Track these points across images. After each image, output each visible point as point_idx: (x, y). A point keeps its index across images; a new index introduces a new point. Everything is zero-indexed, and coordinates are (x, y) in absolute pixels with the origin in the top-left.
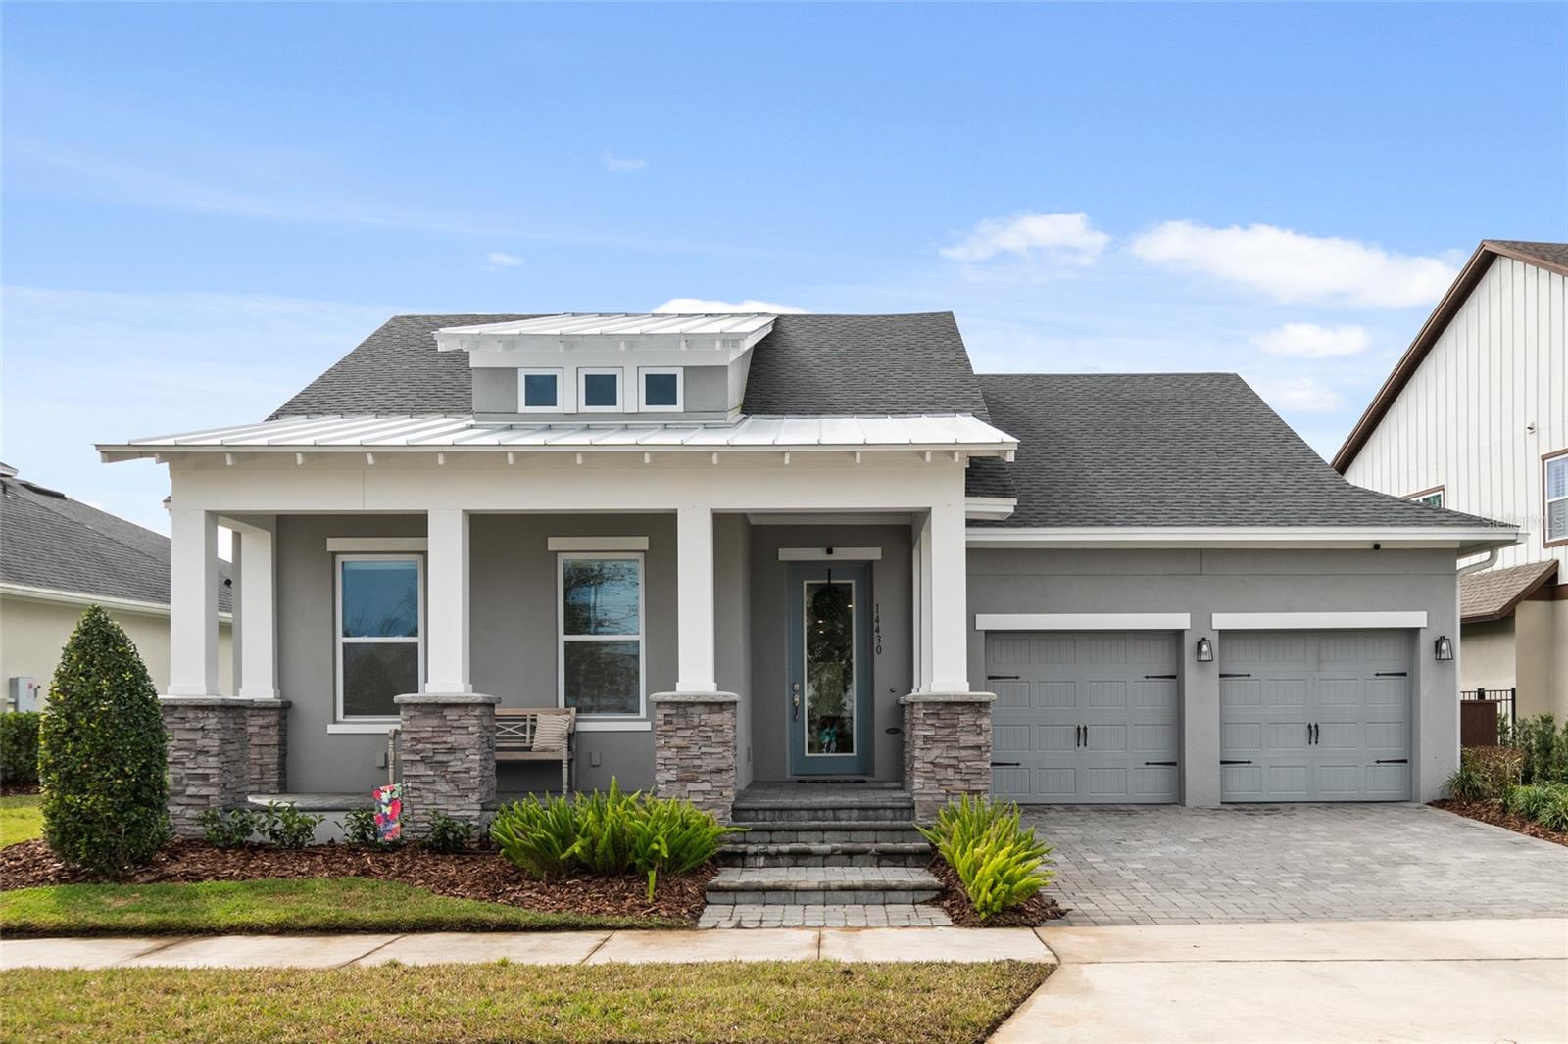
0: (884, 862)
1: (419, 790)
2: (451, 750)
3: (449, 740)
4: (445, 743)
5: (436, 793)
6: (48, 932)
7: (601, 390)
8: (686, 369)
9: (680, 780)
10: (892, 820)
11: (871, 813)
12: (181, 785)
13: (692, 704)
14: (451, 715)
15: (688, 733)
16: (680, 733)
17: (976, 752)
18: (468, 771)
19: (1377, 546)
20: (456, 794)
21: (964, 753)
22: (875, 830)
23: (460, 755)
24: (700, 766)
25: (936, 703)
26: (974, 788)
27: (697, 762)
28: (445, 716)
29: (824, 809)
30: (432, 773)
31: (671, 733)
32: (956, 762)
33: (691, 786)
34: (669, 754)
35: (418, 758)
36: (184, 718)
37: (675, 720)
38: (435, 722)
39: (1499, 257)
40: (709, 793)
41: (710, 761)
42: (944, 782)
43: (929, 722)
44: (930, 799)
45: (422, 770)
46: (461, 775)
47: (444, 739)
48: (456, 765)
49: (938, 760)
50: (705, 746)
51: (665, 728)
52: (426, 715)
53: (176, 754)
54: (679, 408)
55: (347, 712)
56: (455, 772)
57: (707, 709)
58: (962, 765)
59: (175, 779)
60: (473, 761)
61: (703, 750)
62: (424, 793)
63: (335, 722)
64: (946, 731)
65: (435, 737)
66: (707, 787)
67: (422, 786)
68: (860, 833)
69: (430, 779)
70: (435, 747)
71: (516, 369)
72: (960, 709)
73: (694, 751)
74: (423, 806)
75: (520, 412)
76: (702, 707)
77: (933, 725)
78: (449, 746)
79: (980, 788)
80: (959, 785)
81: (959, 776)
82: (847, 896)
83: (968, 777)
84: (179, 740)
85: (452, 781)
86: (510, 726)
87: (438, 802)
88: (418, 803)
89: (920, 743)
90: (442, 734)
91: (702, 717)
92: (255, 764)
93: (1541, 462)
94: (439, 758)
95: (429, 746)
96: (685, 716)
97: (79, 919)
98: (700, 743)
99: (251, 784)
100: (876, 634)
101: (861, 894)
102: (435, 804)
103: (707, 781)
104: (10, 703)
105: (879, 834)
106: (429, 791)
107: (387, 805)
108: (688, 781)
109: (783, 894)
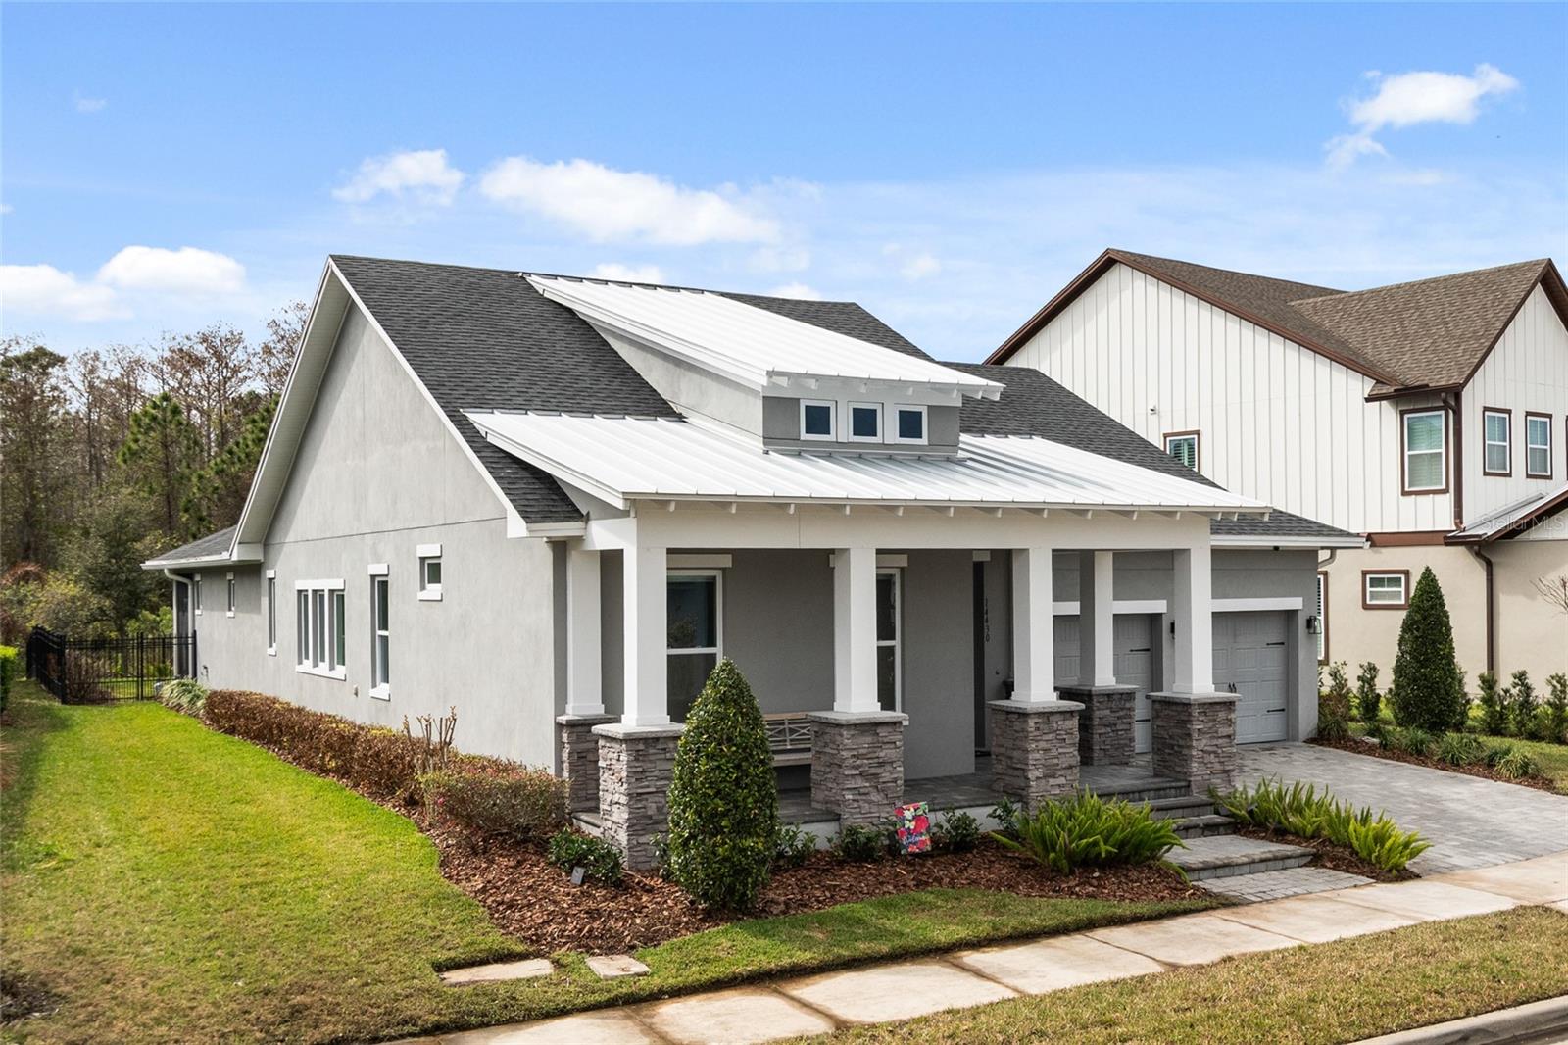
1: (858, 801)
2: (881, 764)
3: (882, 754)
4: (878, 757)
5: (870, 802)
7: (865, 422)
8: (930, 407)
9: (1046, 777)
10: (1175, 797)
11: (1162, 792)
13: (1052, 713)
14: (883, 732)
15: (1050, 737)
16: (1045, 737)
17: (1228, 741)
18: (895, 781)
19: (1276, 548)
20: (885, 802)
21: (1220, 741)
23: (888, 767)
24: (1058, 764)
25: (1205, 704)
26: (1227, 768)
27: (1056, 761)
28: (878, 734)
29: (1133, 792)
30: (867, 785)
31: (1039, 738)
32: (1215, 749)
33: (1052, 781)
34: (1037, 756)
35: (857, 772)
36: (665, 749)
37: (1041, 727)
38: (869, 739)
40: (1064, 786)
41: (1065, 759)
42: (1209, 765)
43: (1200, 718)
44: (1200, 778)
45: (860, 783)
46: (889, 785)
47: (877, 754)
48: (886, 777)
49: (1206, 748)
50: (1061, 747)
51: (1035, 734)
52: (863, 733)
53: (658, 783)
54: (924, 441)
56: (884, 783)
57: (1062, 717)
58: (1220, 751)
59: (657, 807)
60: (899, 772)
61: (1061, 750)
62: (861, 803)
64: (1211, 725)
65: (870, 753)
66: (1062, 781)
67: (859, 797)
69: (866, 791)
70: (871, 761)
71: (798, 399)
72: (1218, 706)
73: (1054, 752)
74: (860, 816)
75: (802, 439)
76: (1059, 715)
77: (1203, 721)
78: (881, 760)
79: (1231, 767)
80: (1218, 766)
81: (1217, 760)
83: (1222, 760)
84: (660, 771)
85: (883, 791)
86: (803, 728)
87: (873, 810)
88: (857, 813)
89: (1195, 736)
90: (875, 749)
91: (1060, 723)
93: (1162, 438)
94: (873, 771)
95: (866, 761)
96: (1048, 722)
98: (1058, 745)
100: (985, 624)
102: (871, 812)
103: (1062, 776)
106: (866, 801)
107: (910, 821)
108: (1050, 777)
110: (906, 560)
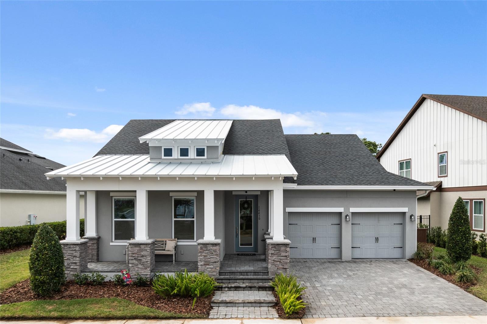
0: (260, 290)
1: (134, 267)
2: (142, 256)
3: (142, 253)
4: (141, 254)
5: (138, 268)
6: (30, 318)
7: (184, 152)
8: (207, 146)
9: (204, 265)
10: (262, 276)
11: (257, 274)
12: (69, 266)
13: (208, 244)
14: (142, 247)
15: (207, 252)
16: (205, 252)
17: (285, 258)
18: (147, 262)
19: (394, 190)
20: (144, 268)
21: (282, 258)
22: (258, 279)
23: (145, 258)
24: (210, 261)
25: (274, 244)
26: (285, 267)
27: (209, 260)
28: (141, 247)
29: (244, 273)
30: (137, 262)
31: (202, 252)
32: (280, 260)
33: (208, 266)
34: (201, 258)
35: (133, 258)
36: (70, 247)
37: (203, 248)
38: (138, 248)
39: (426, 99)
40: (212, 268)
41: (213, 259)
42: (277, 266)
43: (273, 249)
44: (273, 270)
45: (134, 261)
46: (145, 263)
47: (140, 253)
48: (144, 260)
49: (275, 260)
50: (211, 255)
51: (200, 250)
52: (136, 246)
53: (68, 257)
54: (205, 157)
55: (115, 239)
56: (143, 262)
57: (212, 245)
58: (282, 261)
59: (67, 264)
60: (148, 259)
61: (211, 256)
62: (135, 268)
63: (112, 242)
64: (277, 252)
65: (138, 253)
66: (212, 266)
67: (134, 266)
68: (253, 280)
69: (137, 264)
70: (138, 255)
71: (161, 147)
72: (281, 246)
73: (208, 257)
74: (134, 271)
75: (162, 158)
76: (210, 245)
77: (274, 250)
78: (142, 255)
79: (287, 267)
80: (281, 266)
81: (281, 264)
82: (250, 305)
83: (283, 264)
84: (69, 253)
85: (143, 265)
86: (159, 243)
87: (139, 270)
88: (133, 271)
89: (270, 255)
90: (140, 252)
91: (211, 247)
92: (90, 254)
93: (437, 155)
94: (139, 258)
95: (136, 255)
96: (206, 247)
97: (38, 314)
98: (210, 255)
99: (89, 259)
100: (259, 214)
101: (254, 304)
102: (138, 271)
103: (212, 265)
104: (29, 222)
105: (259, 281)
106: (137, 267)
107: (126, 274)
108: (207, 265)
109: (232, 304)
110: (196, 194)
